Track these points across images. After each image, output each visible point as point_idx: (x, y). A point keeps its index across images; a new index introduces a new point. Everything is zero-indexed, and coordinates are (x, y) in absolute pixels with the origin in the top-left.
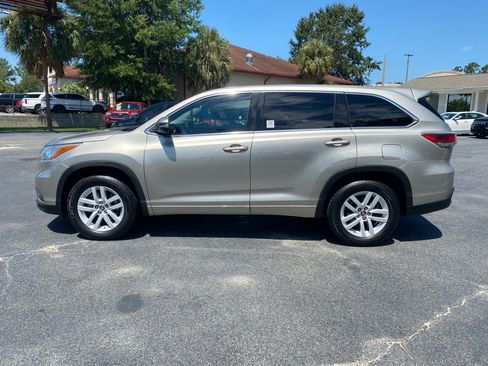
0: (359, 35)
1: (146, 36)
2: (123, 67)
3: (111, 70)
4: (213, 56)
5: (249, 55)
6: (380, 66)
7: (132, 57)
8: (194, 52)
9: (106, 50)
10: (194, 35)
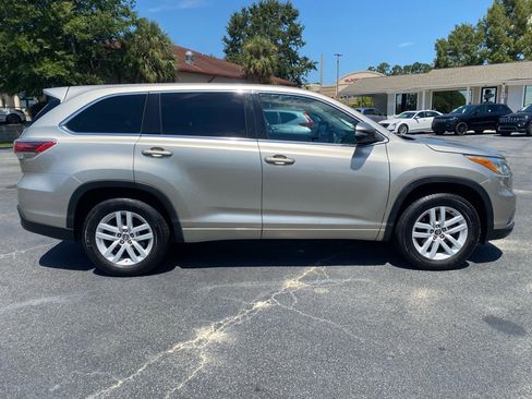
0: (295, 33)
1: (76, 28)
2: (50, 67)
3: (35, 70)
4: (157, 54)
5: (189, 53)
6: (316, 65)
7: (59, 53)
8: (134, 49)
9: (26, 45)
10: (133, 29)
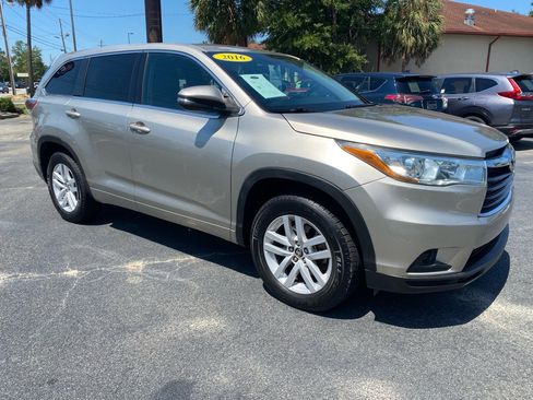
2: (308, 38)
3: (295, 43)
4: (419, 17)
5: (470, 11)
7: (319, 25)
8: (393, 14)
9: (292, 20)
